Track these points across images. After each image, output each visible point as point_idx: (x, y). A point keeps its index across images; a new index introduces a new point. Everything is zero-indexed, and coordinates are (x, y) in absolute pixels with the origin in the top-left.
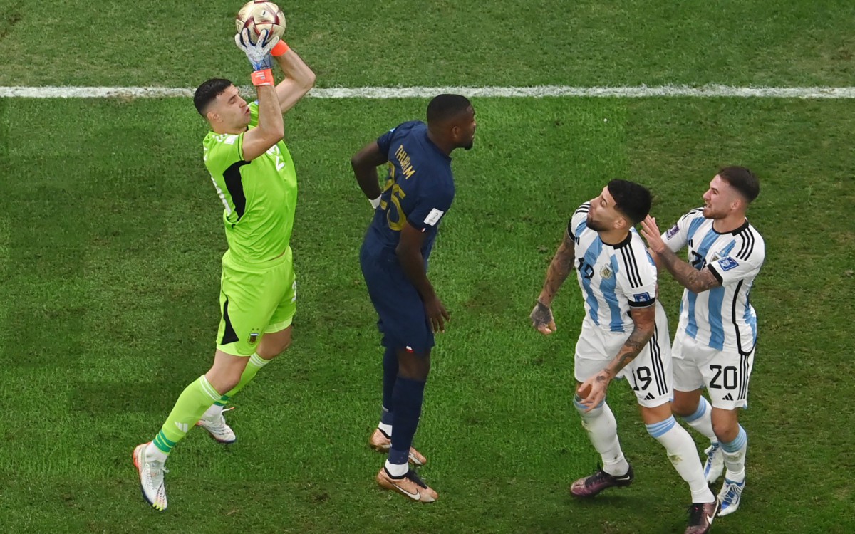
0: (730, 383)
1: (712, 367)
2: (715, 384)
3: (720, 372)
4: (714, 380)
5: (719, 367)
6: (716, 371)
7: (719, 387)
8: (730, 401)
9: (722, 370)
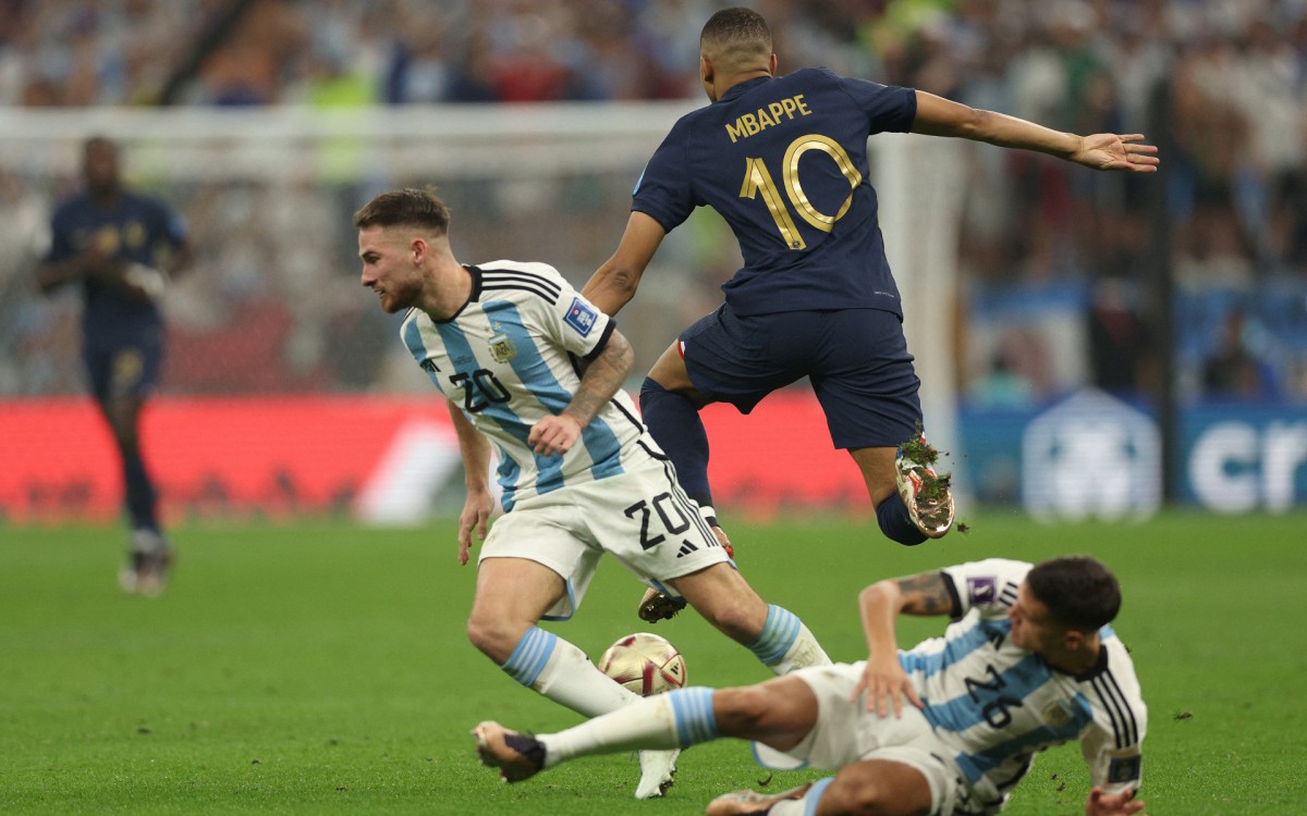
0: (677, 522)
1: (629, 513)
2: (649, 538)
3: (647, 512)
4: (644, 533)
5: (641, 505)
6: (639, 514)
7: (661, 538)
8: (693, 553)
9: (650, 506)
